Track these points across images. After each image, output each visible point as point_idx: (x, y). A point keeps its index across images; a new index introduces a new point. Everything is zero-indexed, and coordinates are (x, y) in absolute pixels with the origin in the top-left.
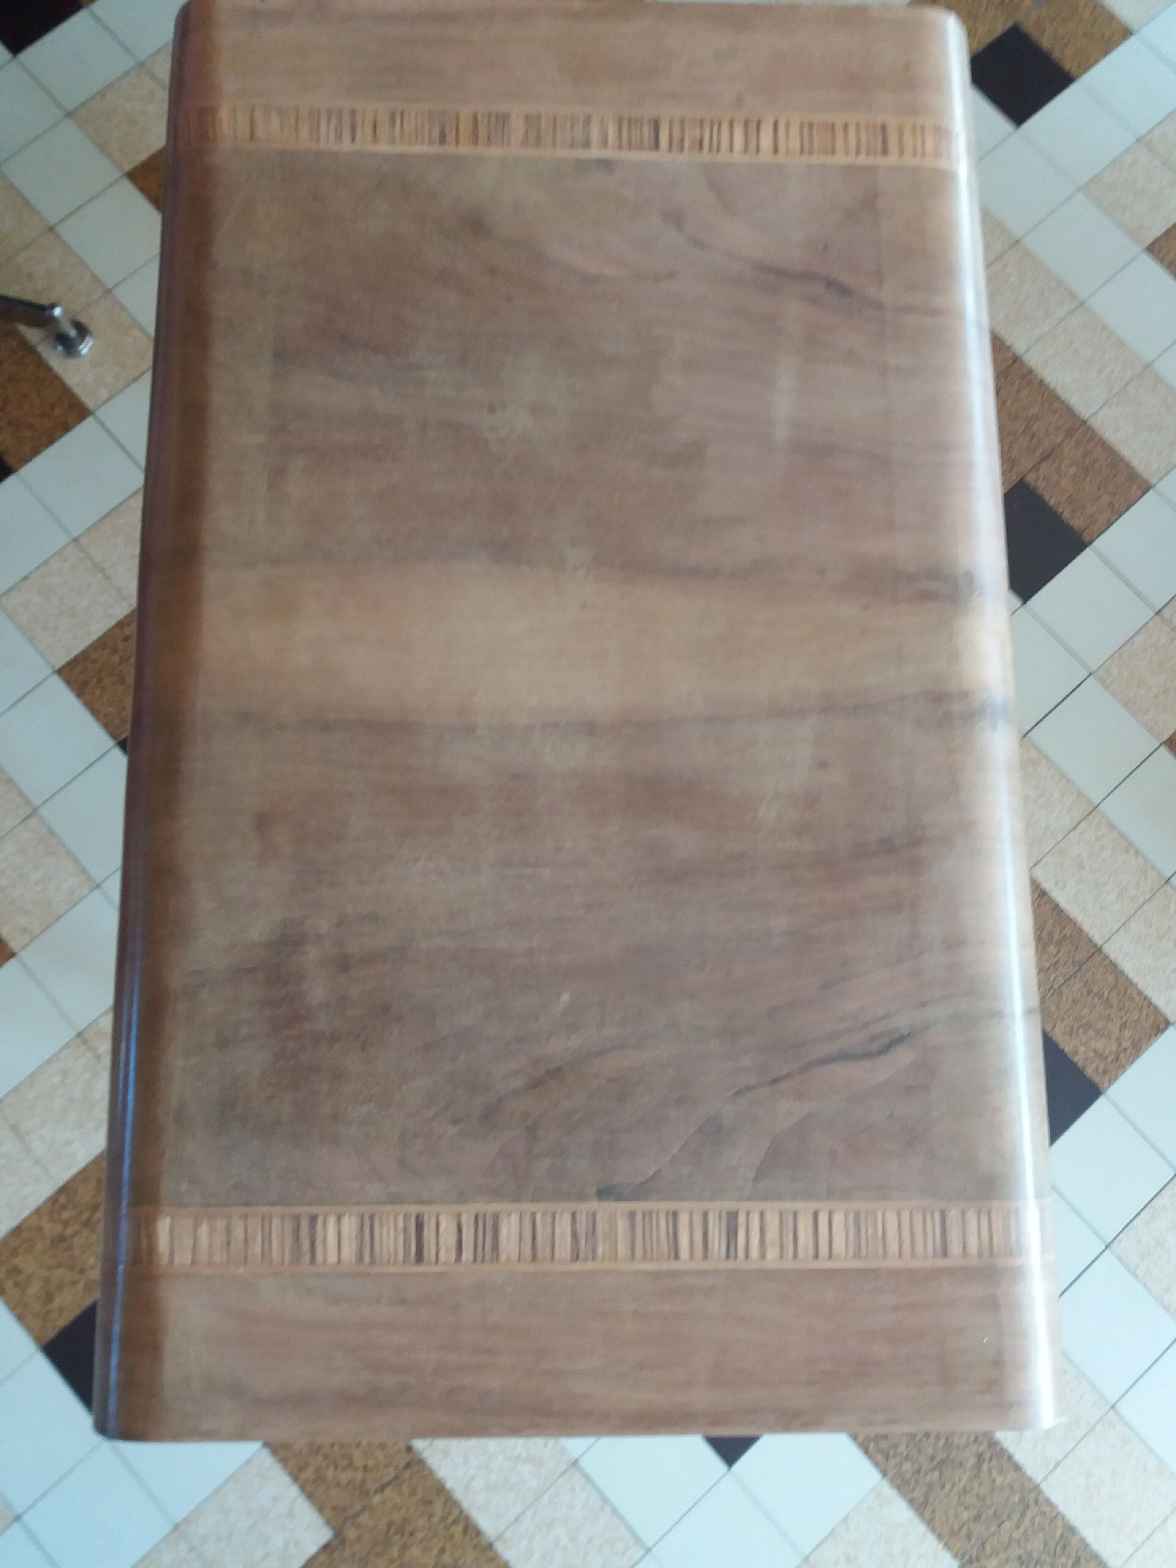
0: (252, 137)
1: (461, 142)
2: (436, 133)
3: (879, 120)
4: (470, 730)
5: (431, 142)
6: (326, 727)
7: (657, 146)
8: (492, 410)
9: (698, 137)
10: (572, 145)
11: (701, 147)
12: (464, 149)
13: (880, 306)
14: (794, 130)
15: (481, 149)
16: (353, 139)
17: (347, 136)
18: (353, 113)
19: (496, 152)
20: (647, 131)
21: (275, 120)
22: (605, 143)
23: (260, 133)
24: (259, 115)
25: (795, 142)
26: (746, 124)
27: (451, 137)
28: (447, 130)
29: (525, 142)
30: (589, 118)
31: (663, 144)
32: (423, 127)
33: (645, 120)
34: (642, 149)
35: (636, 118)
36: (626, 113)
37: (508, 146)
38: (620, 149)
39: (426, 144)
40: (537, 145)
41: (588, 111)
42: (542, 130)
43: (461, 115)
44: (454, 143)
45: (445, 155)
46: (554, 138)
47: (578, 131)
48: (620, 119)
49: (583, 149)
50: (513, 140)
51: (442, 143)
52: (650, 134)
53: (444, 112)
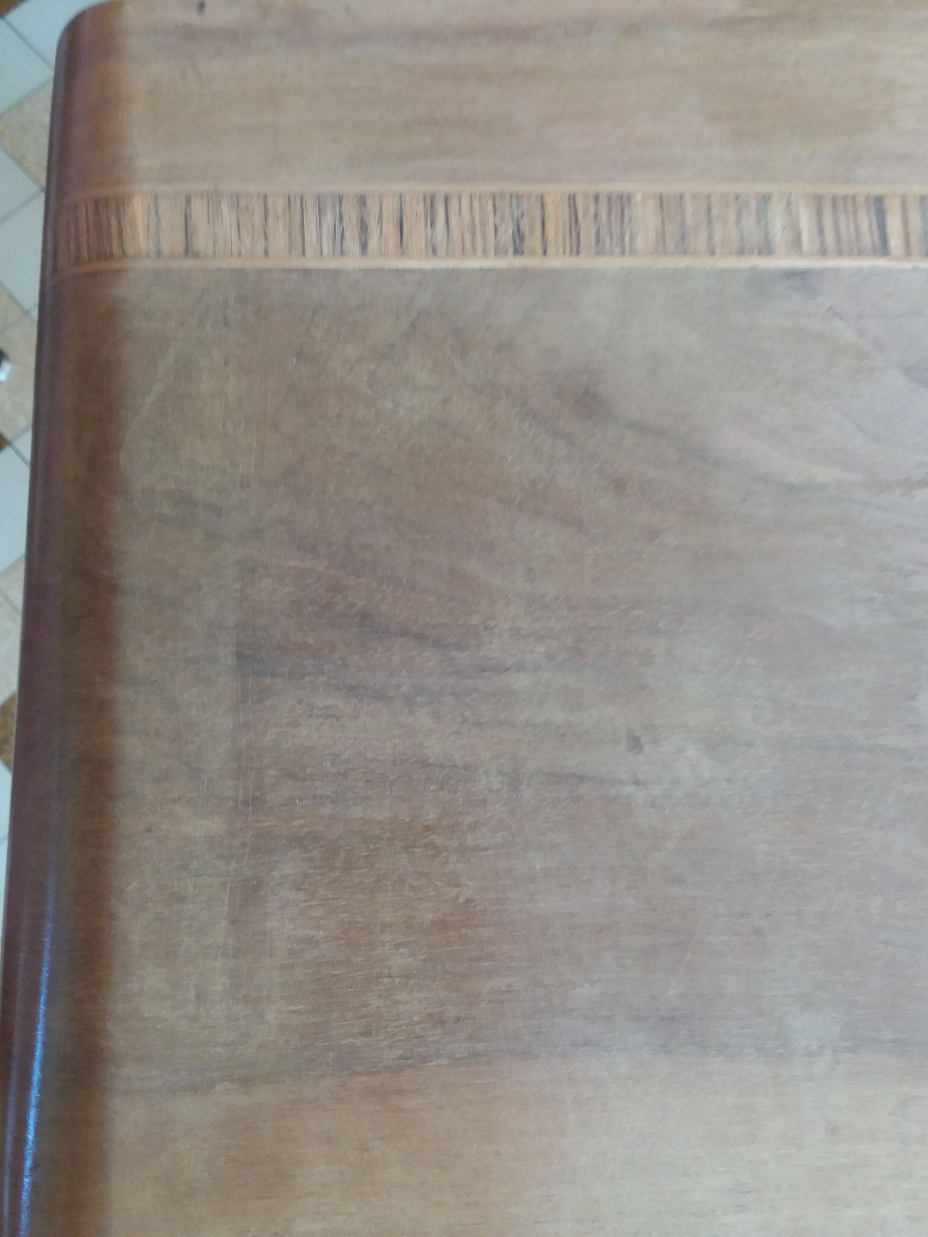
0: (188, 251)
1: (551, 250)
2: (507, 235)
5: (499, 251)
7: (883, 249)
10: (741, 252)
12: (557, 262)
15: (584, 262)
16: (364, 247)
17: (353, 245)
18: (362, 200)
19: (611, 263)
20: (866, 221)
21: (227, 215)
22: (796, 244)
23: (200, 243)
24: (198, 208)
27: (533, 241)
28: (525, 225)
29: (662, 247)
30: (765, 199)
31: (895, 242)
32: (483, 223)
33: (861, 201)
34: (861, 253)
35: (845, 198)
36: (827, 190)
37: (633, 252)
38: (823, 252)
39: (492, 253)
40: (683, 250)
41: (763, 188)
42: (689, 221)
43: (548, 200)
44: (539, 249)
45: (525, 273)
46: (710, 238)
47: (749, 221)
48: (818, 200)
49: (760, 253)
50: (640, 242)
51: (518, 251)
52: (870, 226)
53: (519, 197)
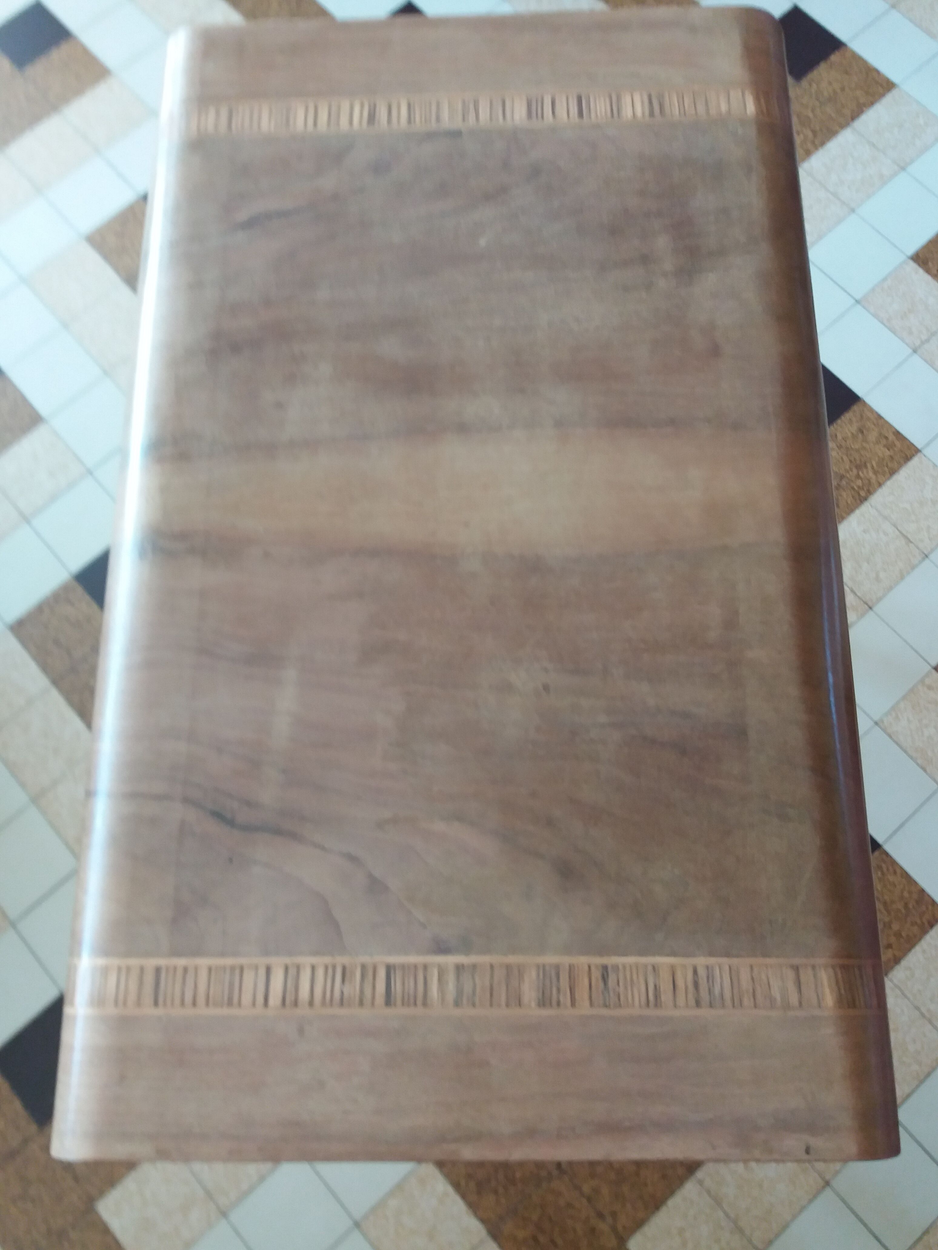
0: (796, 969)
1: (586, 968)
2: (612, 979)
3: (159, 1012)
4: (559, 424)
5: (616, 968)
6: (672, 422)
7: (390, 969)
8: (546, 688)
9: (347, 983)
10: (474, 967)
11: (344, 969)
12: (582, 961)
13: (186, 800)
14: (247, 998)
15: (566, 960)
16: (695, 972)
17: (702, 972)
18: (698, 1004)
19: (550, 959)
20: (397, 987)
21: (776, 993)
22: (441, 972)
23: (790, 974)
24: (794, 999)
25: (249, 977)
26: (296, 1003)
27: (596, 974)
28: (601, 985)
29: (521, 970)
30: (457, 1003)
31: (382, 974)
32: (626, 988)
33: (399, 1002)
34: (403, 967)
35: (409, 1005)
36: (419, 1011)
37: (538, 966)
38: (425, 967)
39: (621, 967)
40: (508, 968)
41: (458, 1012)
42: (504, 988)
43: (587, 1003)
44: (593, 969)
45: (601, 954)
46: (492, 977)
47: (468, 988)
48: (425, 1004)
49: (463, 965)
50: (534, 974)
51: (605, 968)
52: (395, 985)
53: (606, 1006)
